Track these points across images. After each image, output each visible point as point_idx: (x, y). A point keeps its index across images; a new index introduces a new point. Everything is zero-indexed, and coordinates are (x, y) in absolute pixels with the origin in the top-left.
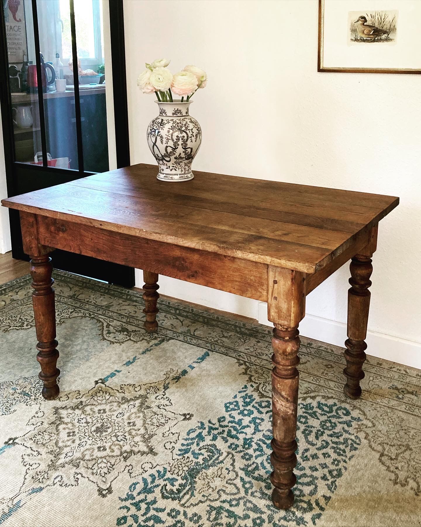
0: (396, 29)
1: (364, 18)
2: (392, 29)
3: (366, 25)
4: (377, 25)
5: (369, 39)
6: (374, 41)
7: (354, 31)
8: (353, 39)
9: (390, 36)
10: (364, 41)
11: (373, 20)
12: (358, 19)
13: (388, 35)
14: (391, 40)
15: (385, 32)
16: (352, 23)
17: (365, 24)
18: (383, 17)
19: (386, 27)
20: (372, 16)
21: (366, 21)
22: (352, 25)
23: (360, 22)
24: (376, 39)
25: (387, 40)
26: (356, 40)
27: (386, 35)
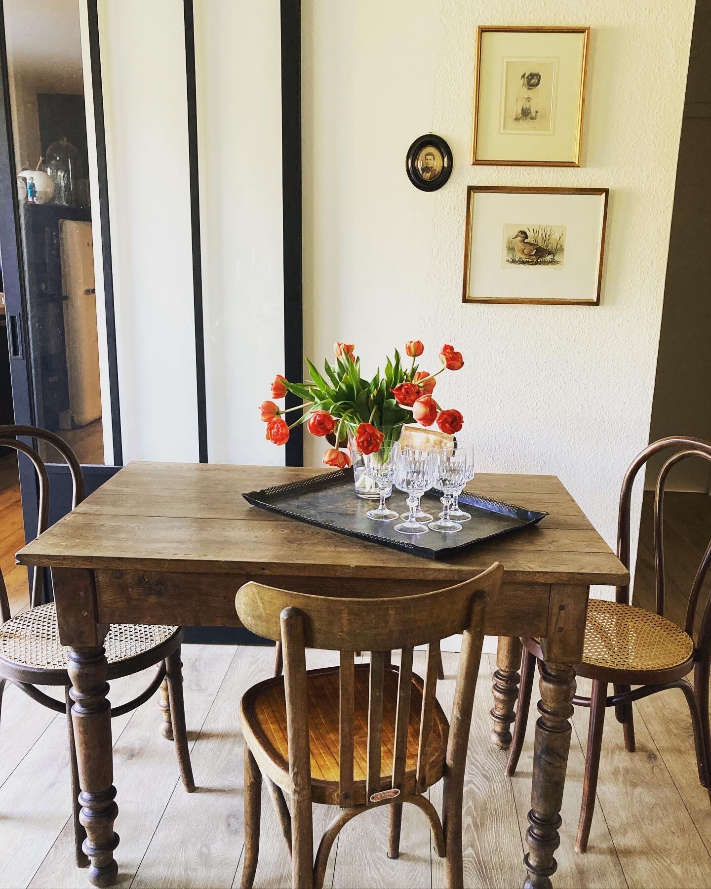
0: (563, 250)
1: (524, 233)
2: (559, 249)
3: (526, 243)
4: (540, 243)
5: (530, 260)
6: (537, 263)
7: (511, 249)
8: (510, 260)
9: (557, 258)
10: (523, 263)
11: (536, 236)
12: (517, 234)
13: (554, 256)
14: (557, 262)
15: (550, 253)
16: (509, 239)
17: (526, 241)
18: (548, 234)
19: (552, 246)
20: (535, 232)
21: (527, 237)
22: (509, 242)
23: (519, 238)
24: (539, 260)
25: (552, 262)
26: (514, 261)
27: (551, 256)
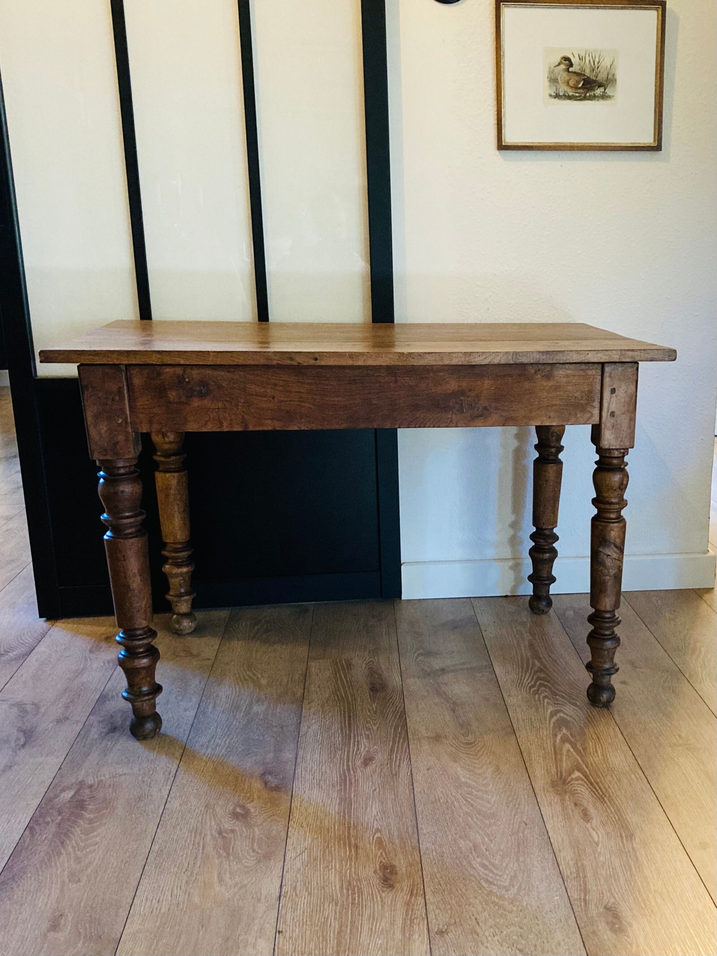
0: (616, 80)
1: (568, 59)
2: (611, 80)
3: (572, 72)
4: (588, 73)
5: (577, 95)
6: (585, 98)
7: (553, 80)
8: (553, 94)
9: (609, 92)
10: (570, 98)
11: (582, 63)
12: (559, 60)
13: (605, 89)
14: (609, 97)
15: (601, 85)
16: (550, 67)
17: (571, 69)
18: (597, 60)
19: (601, 77)
20: (581, 57)
21: (571, 65)
22: (551, 72)
23: (563, 67)
24: (588, 95)
25: (604, 97)
26: (557, 96)
27: (602, 89)
